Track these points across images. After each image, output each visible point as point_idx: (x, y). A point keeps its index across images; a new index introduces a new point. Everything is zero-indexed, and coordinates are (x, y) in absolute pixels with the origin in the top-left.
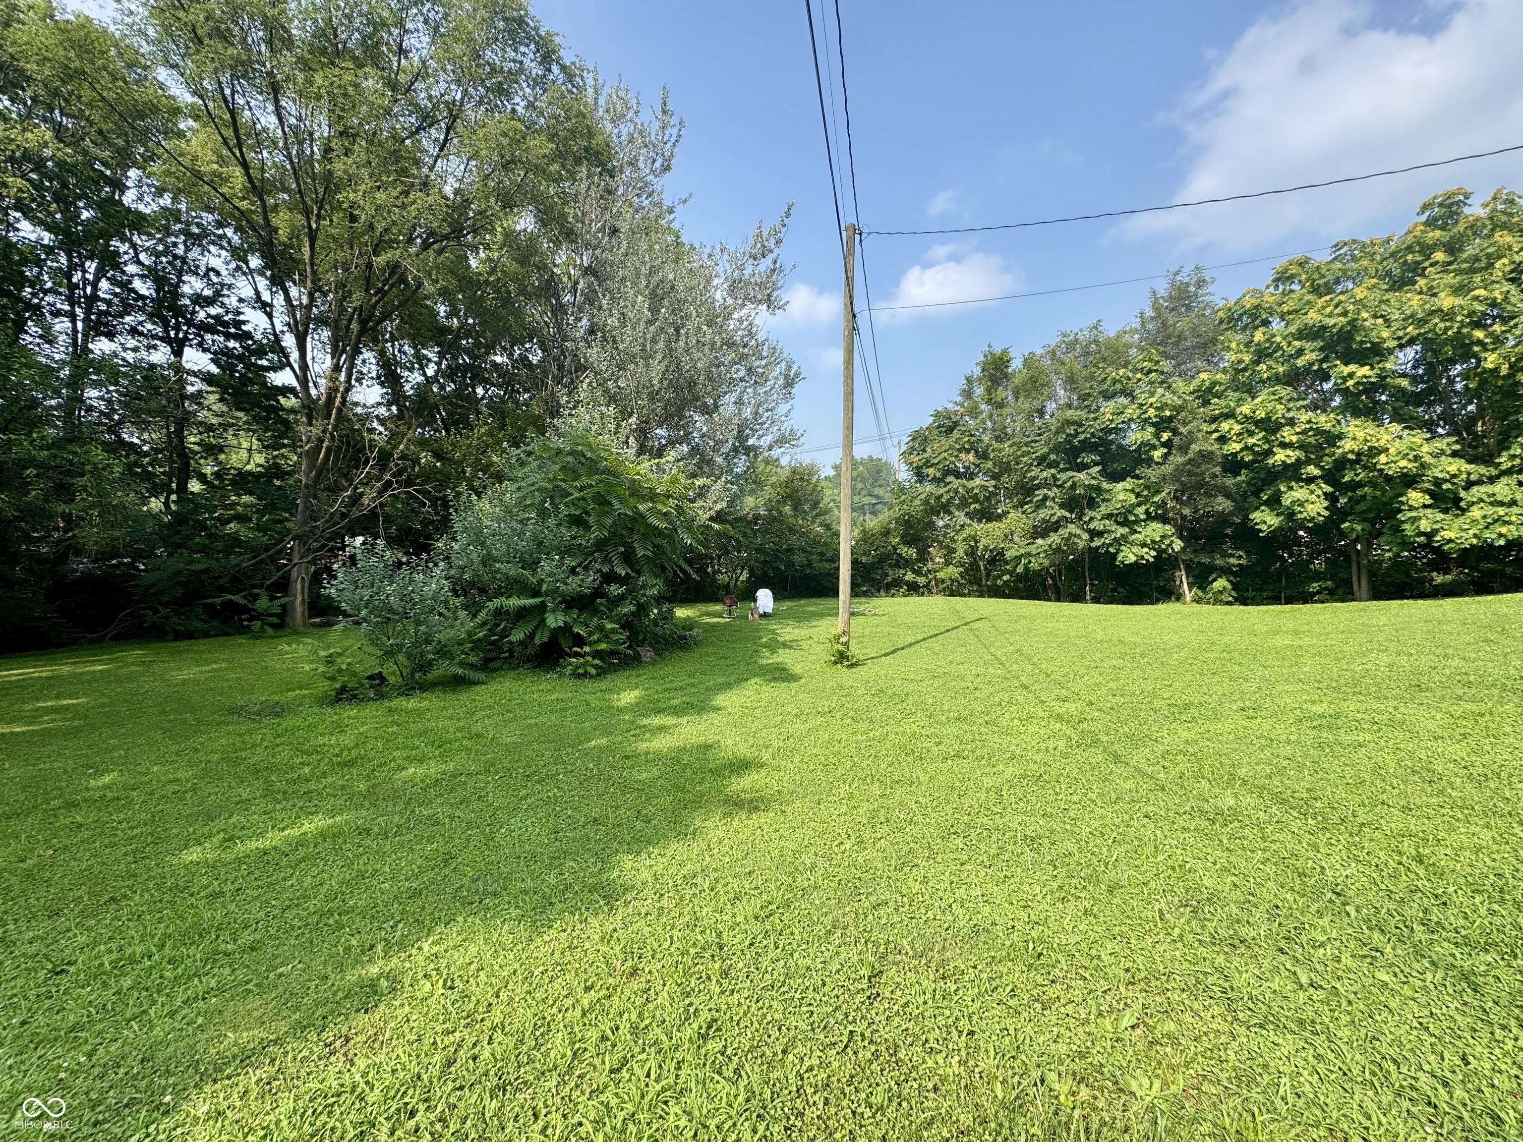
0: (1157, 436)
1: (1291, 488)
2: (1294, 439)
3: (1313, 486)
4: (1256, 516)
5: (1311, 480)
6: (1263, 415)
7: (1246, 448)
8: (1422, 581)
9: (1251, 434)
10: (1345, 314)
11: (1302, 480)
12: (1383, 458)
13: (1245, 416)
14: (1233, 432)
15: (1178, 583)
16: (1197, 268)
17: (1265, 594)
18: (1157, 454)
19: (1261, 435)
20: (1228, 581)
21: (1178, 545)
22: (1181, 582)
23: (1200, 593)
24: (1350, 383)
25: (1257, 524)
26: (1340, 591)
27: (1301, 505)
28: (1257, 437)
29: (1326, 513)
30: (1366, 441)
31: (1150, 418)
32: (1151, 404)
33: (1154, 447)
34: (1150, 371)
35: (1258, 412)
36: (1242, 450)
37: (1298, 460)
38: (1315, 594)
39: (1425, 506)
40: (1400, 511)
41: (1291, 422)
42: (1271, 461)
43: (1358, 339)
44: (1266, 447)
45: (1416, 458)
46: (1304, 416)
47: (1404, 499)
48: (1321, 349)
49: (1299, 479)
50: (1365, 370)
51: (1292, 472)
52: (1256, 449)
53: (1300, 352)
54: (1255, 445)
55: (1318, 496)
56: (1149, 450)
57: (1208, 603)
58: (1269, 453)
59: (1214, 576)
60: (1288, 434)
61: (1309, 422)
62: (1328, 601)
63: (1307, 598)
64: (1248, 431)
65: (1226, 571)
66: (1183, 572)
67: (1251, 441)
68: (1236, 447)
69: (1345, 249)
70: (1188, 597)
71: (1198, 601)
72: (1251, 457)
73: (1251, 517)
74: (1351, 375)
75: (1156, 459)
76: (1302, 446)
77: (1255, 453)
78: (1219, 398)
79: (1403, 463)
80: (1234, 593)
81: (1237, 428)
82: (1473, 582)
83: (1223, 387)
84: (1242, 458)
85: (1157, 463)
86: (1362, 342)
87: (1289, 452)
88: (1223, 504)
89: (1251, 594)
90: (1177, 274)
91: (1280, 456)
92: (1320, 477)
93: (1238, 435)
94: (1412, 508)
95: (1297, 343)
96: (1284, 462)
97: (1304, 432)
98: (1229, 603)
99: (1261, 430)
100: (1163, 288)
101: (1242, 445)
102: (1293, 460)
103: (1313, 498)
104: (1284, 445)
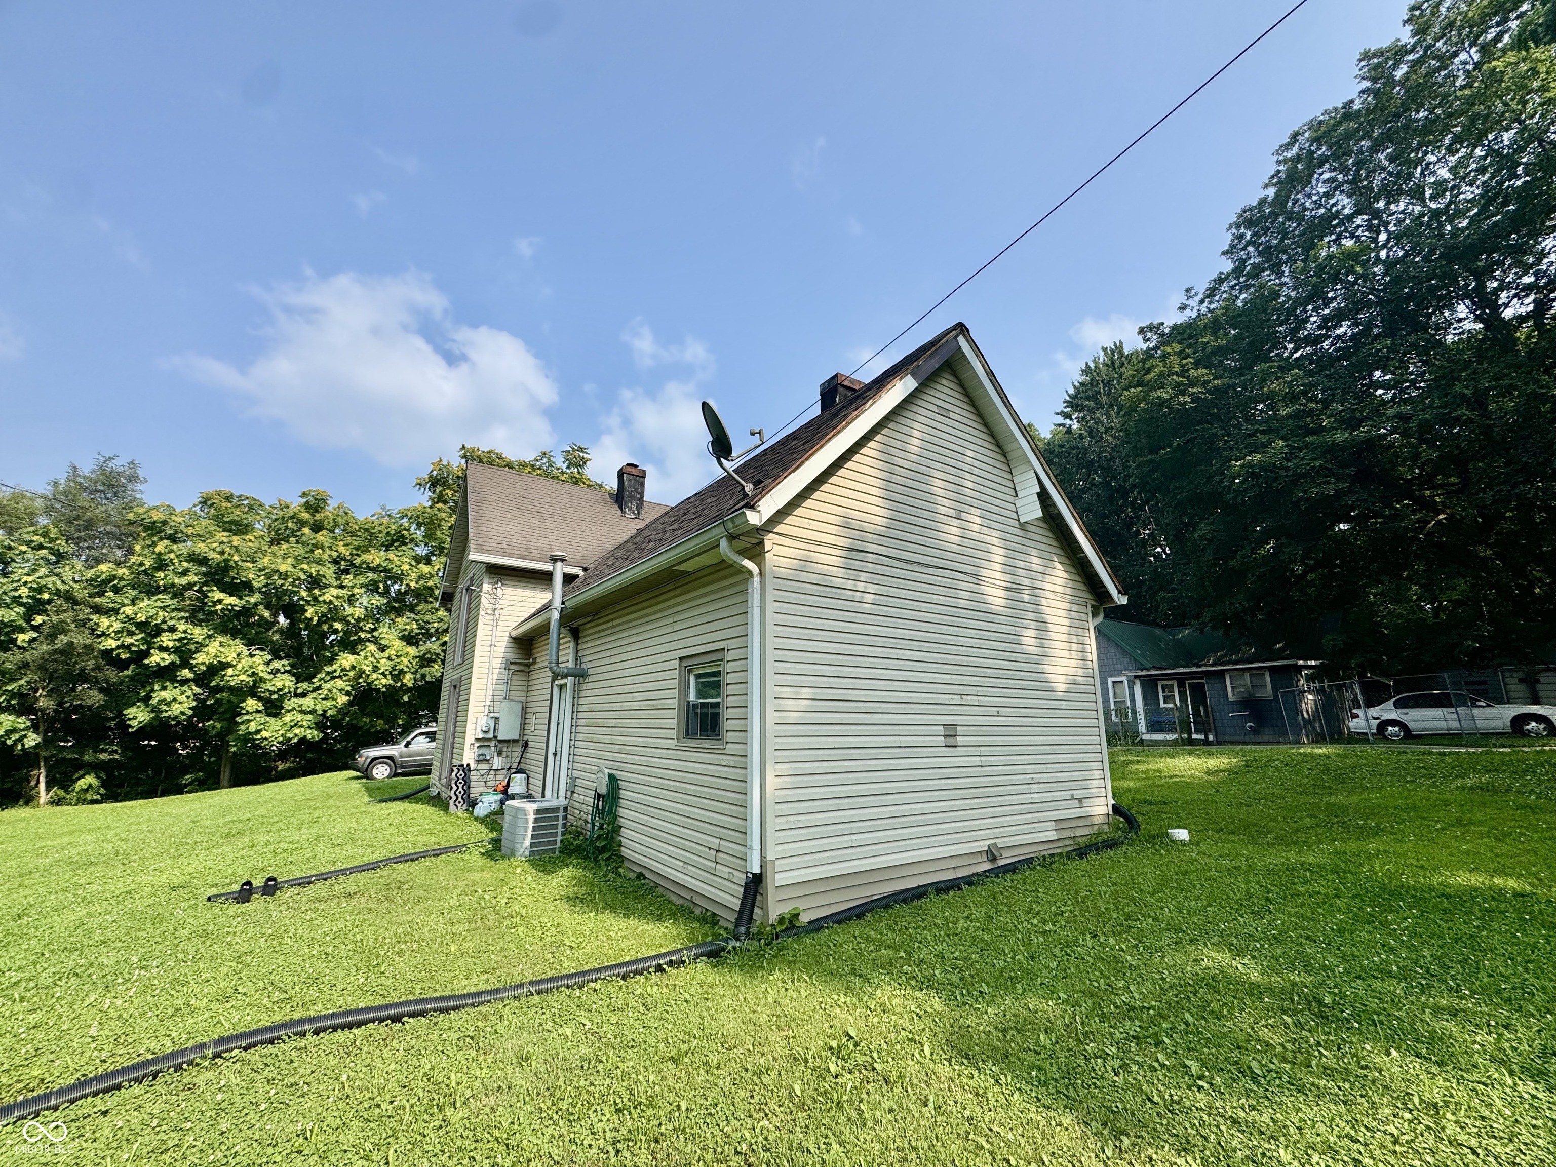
0: (28, 619)
1: (164, 688)
2: (171, 644)
3: (185, 688)
4: (131, 712)
5: (184, 682)
6: (143, 619)
7: (122, 646)
8: (270, 770)
9: (131, 634)
10: (222, 553)
11: (177, 682)
12: (230, 671)
13: (127, 616)
14: (111, 629)
15: (33, 783)
16: (132, 463)
17: (140, 789)
18: (22, 638)
19: (140, 636)
20: (97, 777)
21: (32, 740)
22: (38, 782)
23: (61, 793)
24: (219, 607)
25: (129, 719)
26: (210, 782)
27: (168, 704)
28: (135, 638)
29: (190, 713)
30: (216, 656)
31: (20, 597)
32: (25, 583)
33: (22, 630)
34: (41, 547)
35: (139, 615)
36: (118, 647)
37: (172, 663)
38: (186, 786)
39: (258, 711)
40: (241, 714)
41: (172, 629)
42: (146, 662)
43: (232, 574)
44: (144, 647)
45: (254, 674)
46: (182, 626)
47: (243, 705)
48: (205, 575)
49: (173, 680)
50: (233, 600)
51: (166, 674)
52: (134, 649)
53: (185, 573)
54: (132, 644)
55: (188, 697)
56: (13, 632)
57: (70, 804)
58: (146, 654)
59: (81, 773)
60: (166, 639)
61: (185, 632)
62: (197, 791)
63: (179, 790)
64: (128, 631)
65: (95, 768)
66: (42, 770)
67: (129, 640)
68: (111, 643)
69: (246, 502)
70: (43, 797)
71: (58, 802)
72: (128, 656)
73: (126, 712)
74: (220, 601)
75: (19, 642)
76: (177, 651)
77: (132, 652)
78: (116, 593)
79: (243, 677)
80: (102, 791)
81: (117, 626)
82: (301, 768)
83: (124, 583)
84: (118, 655)
85: (19, 648)
86: (234, 578)
87: (165, 655)
88: (95, 698)
89: (126, 789)
90: (110, 459)
91: (156, 658)
92: (192, 680)
93: (117, 632)
94: (248, 713)
95: (185, 564)
96: (158, 664)
97: (180, 640)
98: (94, 802)
99: (142, 632)
100: (87, 468)
101: (119, 643)
102: (167, 663)
103: (183, 698)
104: (162, 649)
